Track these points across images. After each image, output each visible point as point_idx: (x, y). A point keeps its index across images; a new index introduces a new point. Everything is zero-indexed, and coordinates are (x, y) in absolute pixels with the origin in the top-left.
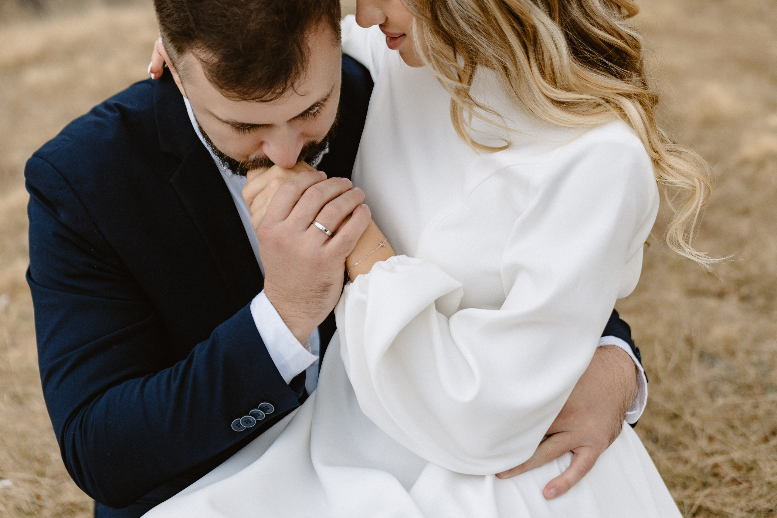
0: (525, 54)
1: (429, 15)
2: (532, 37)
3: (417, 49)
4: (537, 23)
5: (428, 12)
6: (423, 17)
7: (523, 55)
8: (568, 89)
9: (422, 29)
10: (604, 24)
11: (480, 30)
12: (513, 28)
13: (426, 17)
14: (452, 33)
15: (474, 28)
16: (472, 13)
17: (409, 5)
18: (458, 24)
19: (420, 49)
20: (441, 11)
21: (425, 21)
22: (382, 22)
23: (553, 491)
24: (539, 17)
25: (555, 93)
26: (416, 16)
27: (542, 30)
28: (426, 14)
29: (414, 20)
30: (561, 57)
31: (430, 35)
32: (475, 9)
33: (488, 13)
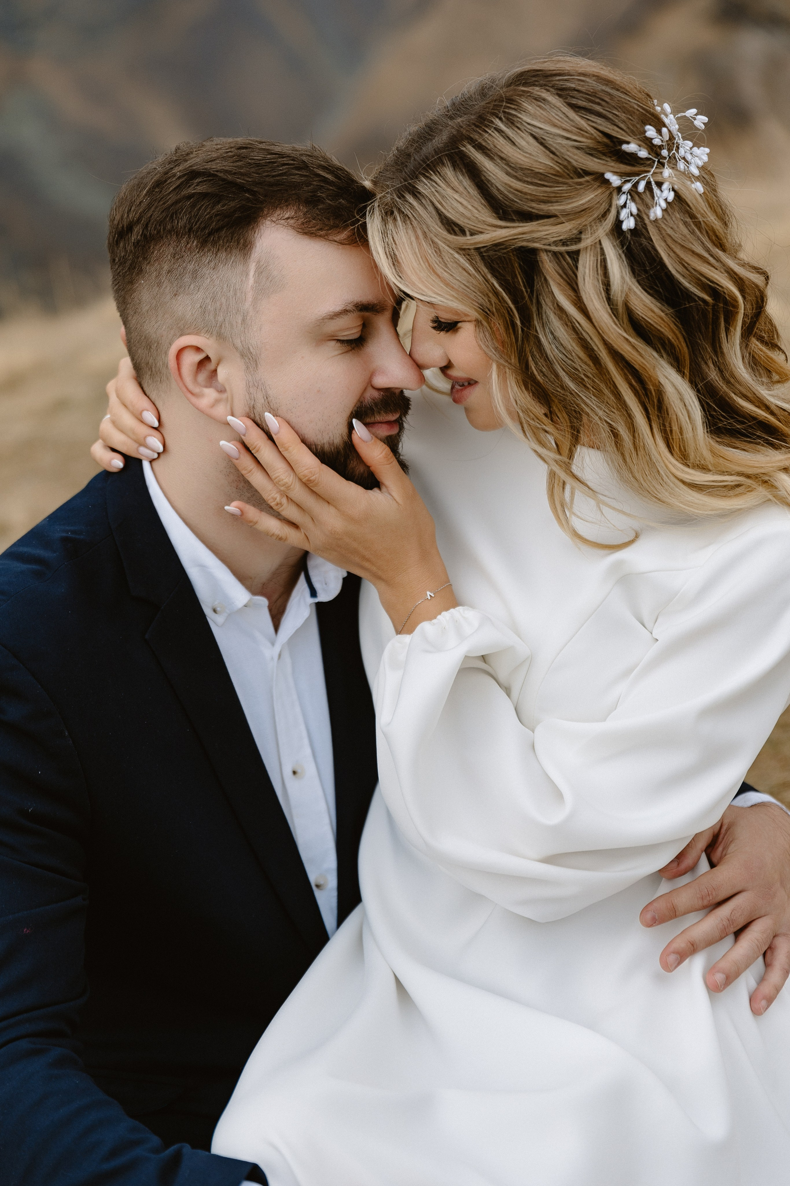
0: (646, 418)
1: (514, 360)
2: (655, 401)
3: (498, 406)
4: (663, 380)
5: (513, 357)
6: (506, 364)
7: (644, 421)
8: (704, 468)
9: (505, 380)
10: (749, 395)
11: (588, 386)
12: (631, 386)
13: (510, 364)
14: (549, 387)
15: (580, 382)
16: (578, 364)
17: (487, 347)
18: (557, 376)
19: (502, 408)
20: (533, 356)
21: (509, 369)
22: (443, 364)
23: (672, 958)
24: (666, 374)
25: (688, 473)
26: (497, 362)
27: (669, 389)
28: (511, 360)
29: (494, 367)
30: (694, 429)
31: (516, 388)
32: (583, 358)
33: (600, 364)
